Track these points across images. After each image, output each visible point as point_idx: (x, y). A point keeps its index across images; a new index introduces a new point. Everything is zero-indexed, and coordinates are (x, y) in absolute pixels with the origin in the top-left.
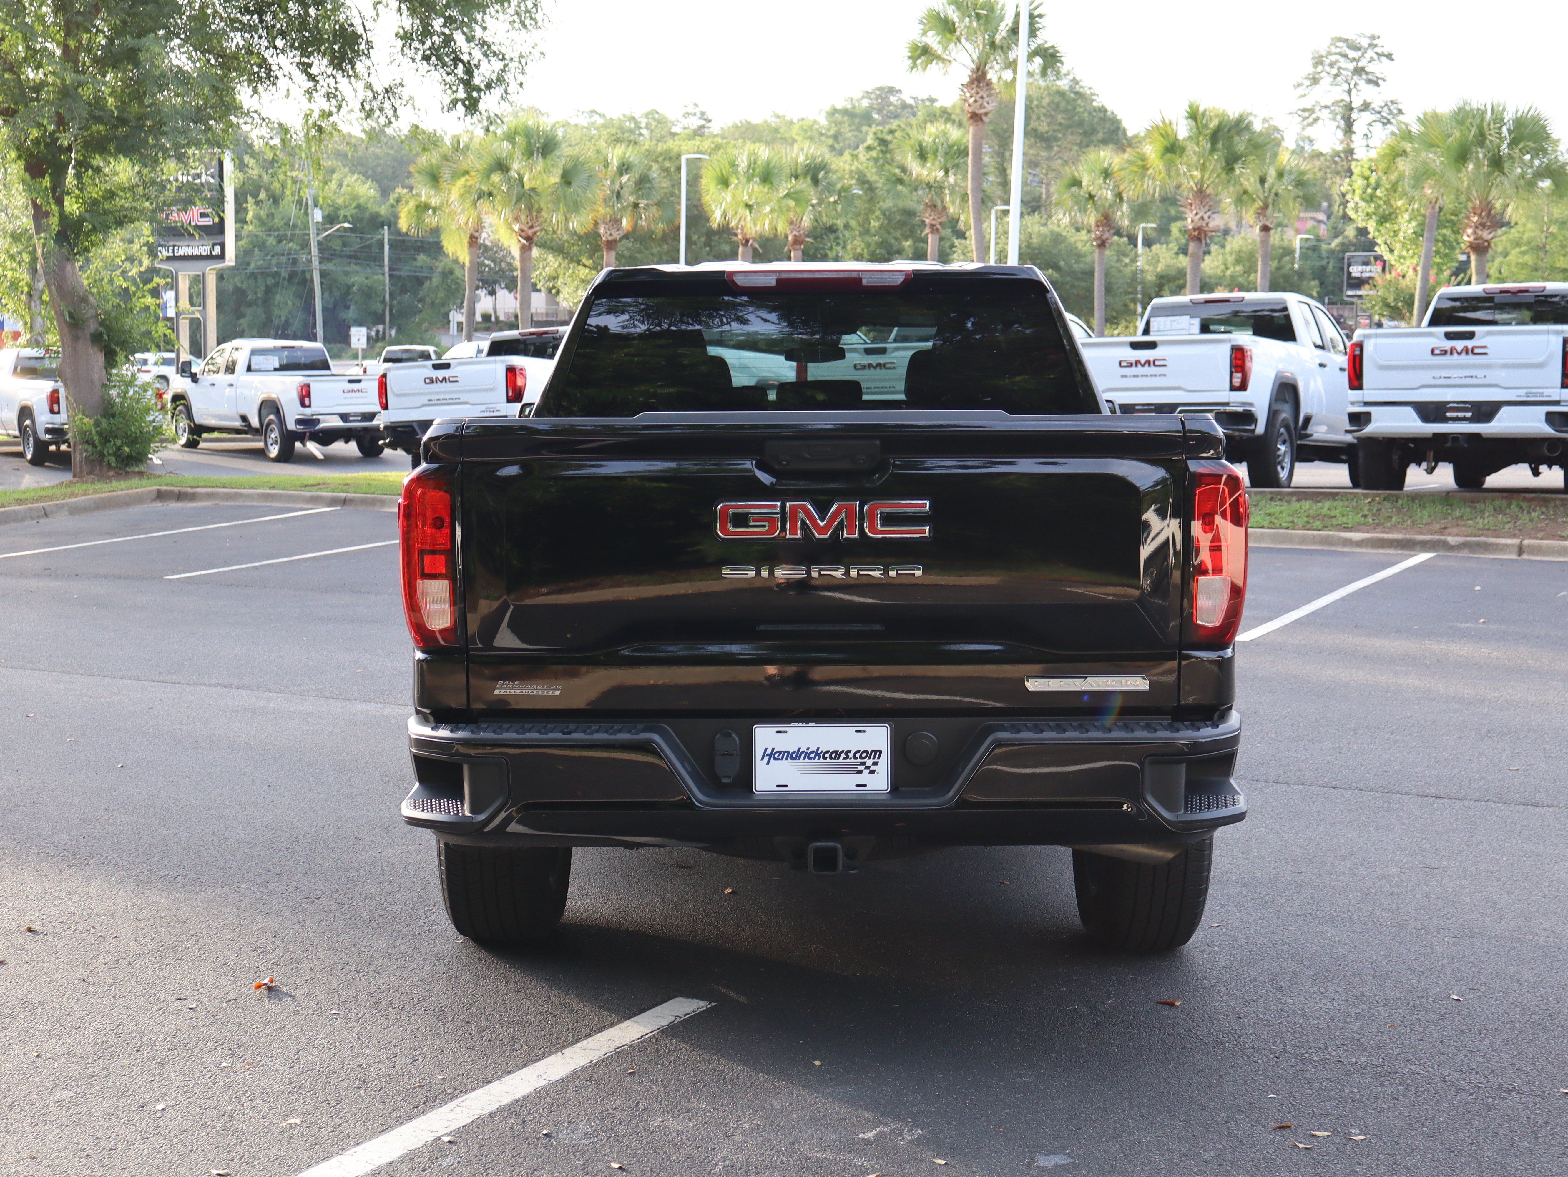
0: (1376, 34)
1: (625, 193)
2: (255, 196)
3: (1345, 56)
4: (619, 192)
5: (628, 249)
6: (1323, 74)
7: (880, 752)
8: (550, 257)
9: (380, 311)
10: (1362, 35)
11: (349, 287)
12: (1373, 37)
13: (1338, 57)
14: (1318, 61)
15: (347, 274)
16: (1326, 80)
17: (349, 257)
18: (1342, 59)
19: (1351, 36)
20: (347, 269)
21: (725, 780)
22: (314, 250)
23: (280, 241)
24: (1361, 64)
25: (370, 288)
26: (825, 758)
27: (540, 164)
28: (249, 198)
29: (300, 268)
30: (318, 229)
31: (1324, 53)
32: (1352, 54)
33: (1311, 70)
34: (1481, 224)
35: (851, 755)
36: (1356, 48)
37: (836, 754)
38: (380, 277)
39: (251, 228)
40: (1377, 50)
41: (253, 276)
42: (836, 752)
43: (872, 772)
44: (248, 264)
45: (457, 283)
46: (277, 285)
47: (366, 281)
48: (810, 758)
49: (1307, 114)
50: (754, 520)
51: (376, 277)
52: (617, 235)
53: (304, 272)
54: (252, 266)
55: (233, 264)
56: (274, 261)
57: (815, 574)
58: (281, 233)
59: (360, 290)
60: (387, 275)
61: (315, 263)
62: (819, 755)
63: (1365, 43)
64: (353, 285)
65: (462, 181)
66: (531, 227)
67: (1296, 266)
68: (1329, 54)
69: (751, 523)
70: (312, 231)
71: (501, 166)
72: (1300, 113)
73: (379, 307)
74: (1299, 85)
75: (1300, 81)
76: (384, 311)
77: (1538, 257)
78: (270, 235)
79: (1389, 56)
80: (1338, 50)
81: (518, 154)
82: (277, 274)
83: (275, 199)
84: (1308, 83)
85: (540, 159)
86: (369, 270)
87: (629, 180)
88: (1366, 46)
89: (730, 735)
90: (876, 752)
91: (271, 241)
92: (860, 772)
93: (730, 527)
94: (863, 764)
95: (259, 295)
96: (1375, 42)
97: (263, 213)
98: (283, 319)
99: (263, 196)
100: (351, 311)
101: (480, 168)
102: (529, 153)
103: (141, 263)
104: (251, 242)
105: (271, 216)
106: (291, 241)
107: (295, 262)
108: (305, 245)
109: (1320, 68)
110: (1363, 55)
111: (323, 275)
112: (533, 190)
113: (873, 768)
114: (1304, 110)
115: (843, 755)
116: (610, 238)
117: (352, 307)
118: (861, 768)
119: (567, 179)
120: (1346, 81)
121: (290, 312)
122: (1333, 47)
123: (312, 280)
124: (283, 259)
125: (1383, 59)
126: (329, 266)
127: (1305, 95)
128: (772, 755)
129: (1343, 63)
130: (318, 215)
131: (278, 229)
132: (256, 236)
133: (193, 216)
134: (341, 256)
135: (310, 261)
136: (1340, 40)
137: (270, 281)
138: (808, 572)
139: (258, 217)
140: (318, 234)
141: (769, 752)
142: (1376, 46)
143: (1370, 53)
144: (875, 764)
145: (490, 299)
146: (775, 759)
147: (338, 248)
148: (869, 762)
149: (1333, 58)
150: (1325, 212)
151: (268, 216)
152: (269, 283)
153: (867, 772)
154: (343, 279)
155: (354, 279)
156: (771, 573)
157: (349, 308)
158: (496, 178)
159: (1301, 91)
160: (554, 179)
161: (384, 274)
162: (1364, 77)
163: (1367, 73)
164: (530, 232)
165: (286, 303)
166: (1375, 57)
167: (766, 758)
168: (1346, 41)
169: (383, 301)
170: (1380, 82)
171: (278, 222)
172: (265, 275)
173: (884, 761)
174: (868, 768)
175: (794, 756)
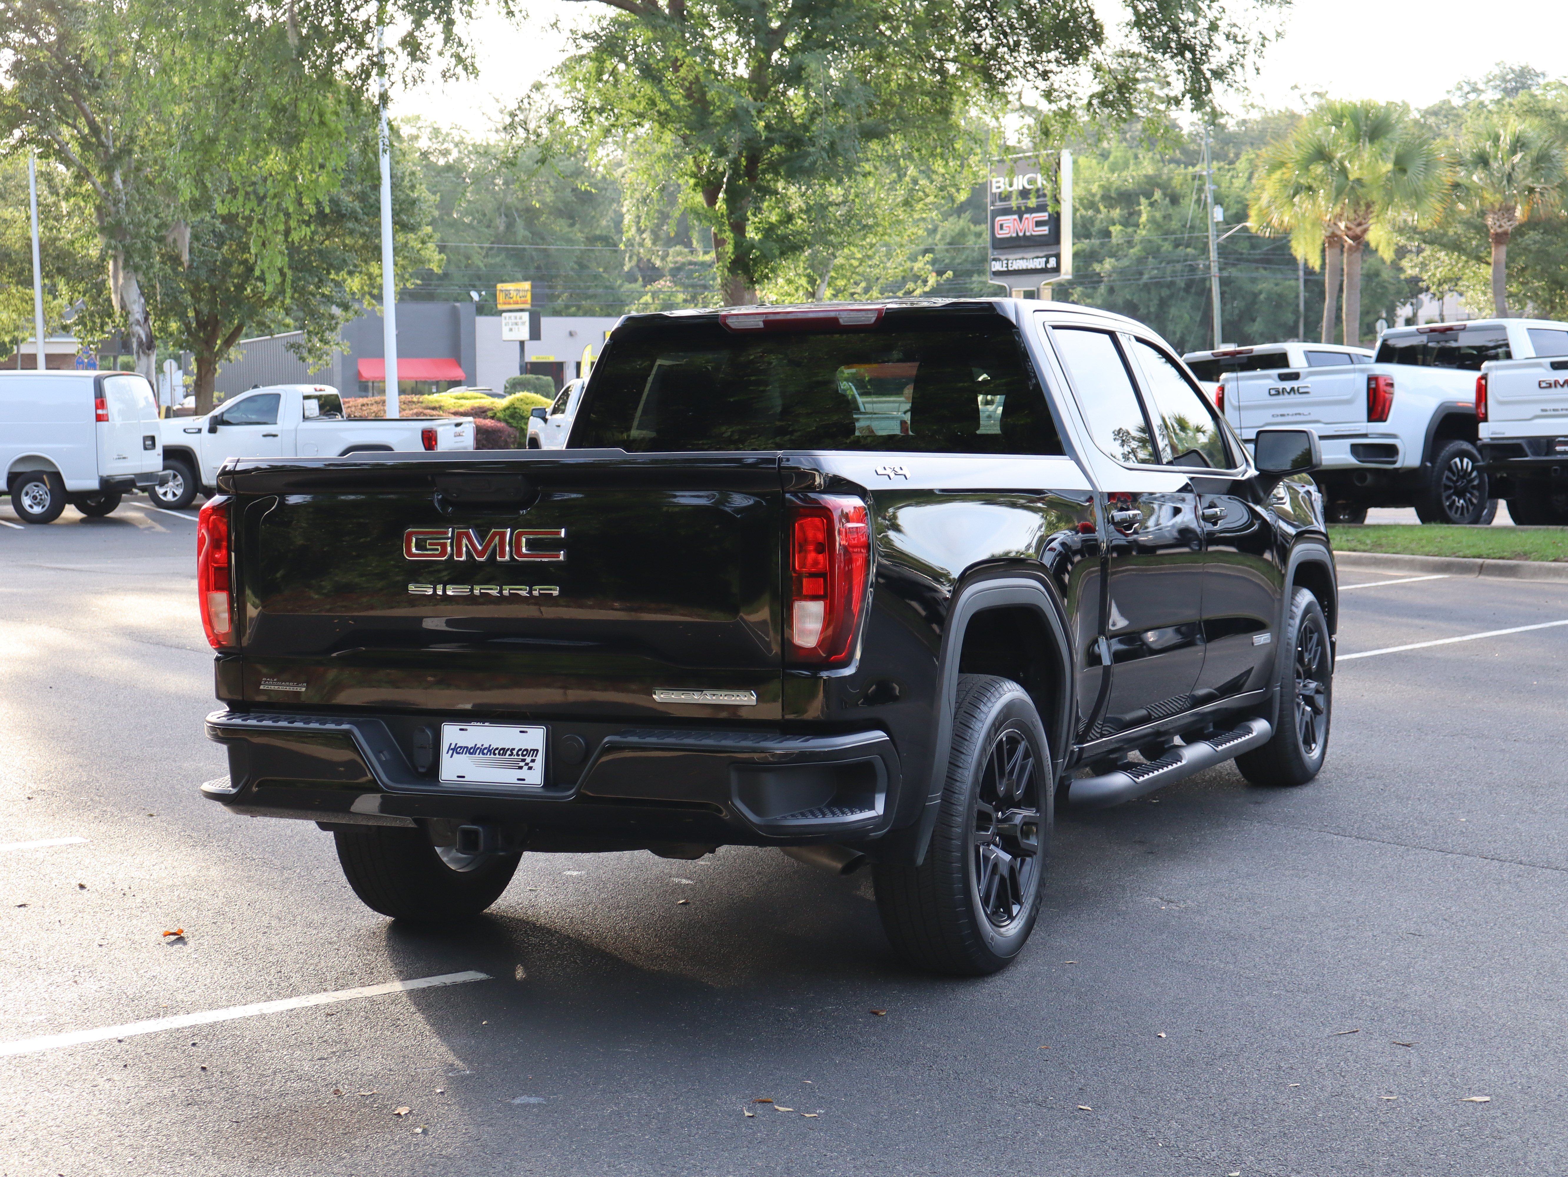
1: (1519, 175)
2: (1149, 195)
4: (1510, 175)
5: (1535, 242)
7: (537, 751)
8: (1442, 255)
9: (1291, 323)
11: (1256, 295)
15: (1253, 280)
17: (1256, 261)
20: (1255, 275)
21: (421, 770)
22: (1213, 255)
23: (1177, 246)
25: (1280, 296)
26: (495, 754)
27: (1368, 151)
28: (1143, 200)
29: (1199, 275)
30: (1218, 231)
35: (515, 752)
37: (504, 751)
38: (1293, 283)
39: (1144, 232)
41: (1147, 287)
42: (503, 749)
43: (530, 768)
44: (1141, 274)
45: (1384, 287)
46: (1171, 296)
47: (1276, 288)
48: (484, 754)
50: (430, 544)
51: (1288, 283)
52: (1508, 227)
53: (1204, 280)
54: (1146, 277)
55: (1069, 277)
56: (1169, 269)
57: (477, 592)
58: (1179, 236)
59: (1268, 299)
60: (1302, 281)
61: (1214, 270)
62: (489, 751)
64: (1260, 292)
65: (1277, 175)
66: (1360, 224)
69: (428, 547)
70: (1212, 232)
71: (1322, 155)
73: (1289, 318)
76: (1296, 323)
78: (1165, 240)
81: (1344, 141)
82: (1172, 284)
83: (1175, 200)
85: (1368, 145)
86: (1279, 276)
87: (1522, 158)
89: (424, 731)
90: (534, 750)
91: (1167, 247)
92: (521, 768)
93: (414, 550)
94: (523, 760)
95: (1152, 309)
97: (1158, 215)
98: (1178, 335)
99: (1157, 195)
100: (1256, 323)
101: (1298, 157)
102: (1356, 137)
103: (925, 282)
104: (1144, 249)
105: (1167, 217)
106: (1187, 246)
107: (1193, 269)
108: (1205, 250)
111: (1224, 282)
112: (1359, 181)
113: (531, 765)
115: (509, 752)
116: (1499, 230)
117: (1258, 319)
118: (522, 764)
119: (1401, 165)
121: (1187, 327)
123: (1210, 290)
124: (1179, 267)
126: (1233, 272)
128: (456, 750)
130: (1218, 214)
131: (1173, 233)
132: (1150, 241)
133: (1029, 226)
134: (1248, 261)
135: (1208, 267)
137: (1165, 292)
138: (472, 590)
139: (1152, 220)
140: (1218, 236)
141: (452, 746)
144: (533, 761)
145: (1436, 304)
146: (458, 753)
147: (1245, 251)
148: (528, 760)
151: (1164, 217)
152: (1163, 294)
153: (526, 768)
154: (1248, 286)
155: (1262, 286)
156: (444, 590)
157: (1254, 320)
158: (1319, 169)
160: (1387, 167)
161: (1297, 279)
164: (1358, 230)
165: (1181, 317)
167: (451, 752)
169: (1296, 312)
171: (1175, 224)
172: (1159, 285)
173: (540, 759)
174: (527, 764)
175: (471, 751)
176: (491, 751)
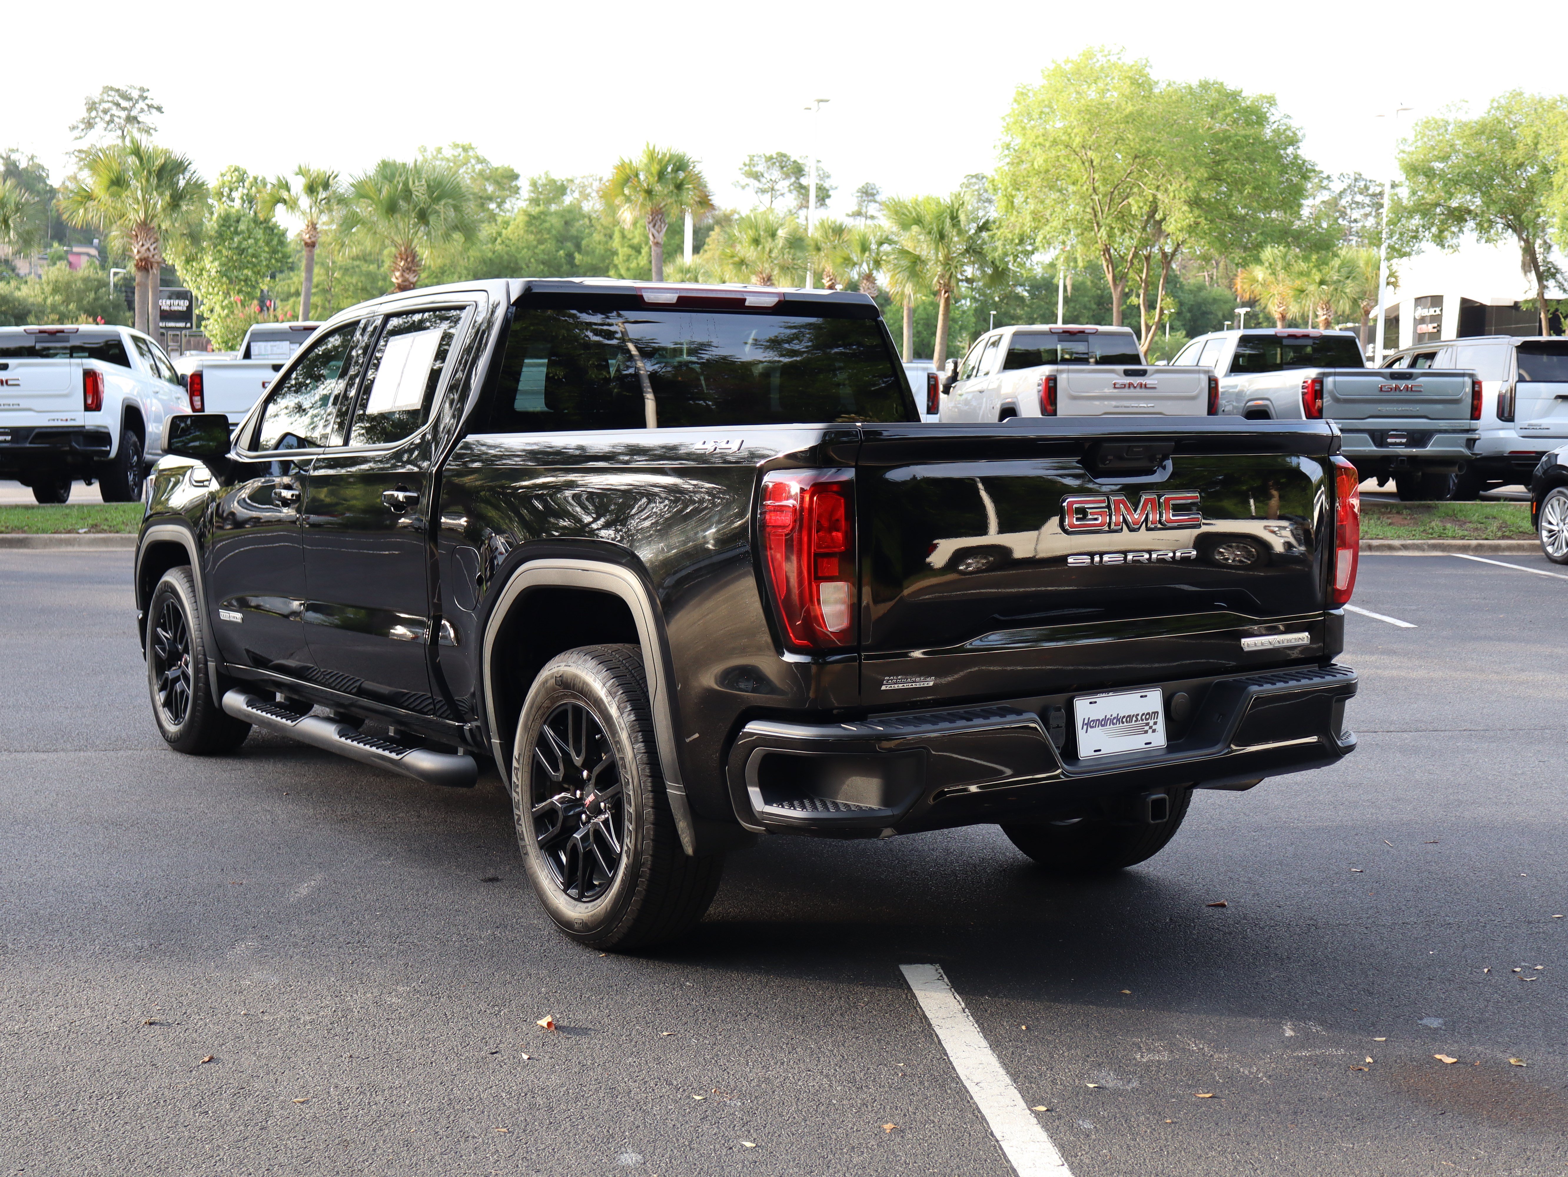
0: (146, 88)
3: (118, 105)
6: (98, 120)
7: (1157, 712)
10: (132, 87)
12: (142, 90)
13: (110, 105)
14: (92, 106)
16: (100, 125)
18: (114, 108)
19: (123, 88)
24: (133, 114)
26: (1123, 723)
31: (97, 100)
32: (124, 104)
33: (85, 115)
34: (407, 269)
35: (1139, 718)
36: (128, 98)
37: (1129, 718)
40: (147, 101)
43: (1154, 731)
48: (1113, 724)
49: (83, 156)
50: (1092, 514)
57: (1129, 559)
63: (135, 94)
67: (111, 297)
68: (102, 101)
69: (1090, 517)
72: (76, 153)
74: (74, 128)
75: (75, 124)
77: (326, 299)
79: (159, 109)
80: (110, 99)
84: (82, 126)
88: (137, 97)
89: (1060, 710)
90: (1155, 713)
92: (1146, 732)
93: (1074, 520)
94: (1147, 724)
96: (145, 95)
109: (94, 114)
110: (134, 105)
113: (1154, 727)
114: (80, 151)
115: (1134, 719)
118: (1147, 728)
120: (120, 128)
122: (105, 96)
125: (154, 111)
127: (81, 138)
128: (1089, 724)
129: (115, 111)
136: (112, 89)
138: (1125, 557)
141: (1086, 721)
142: (146, 98)
143: (141, 105)
144: (1155, 723)
146: (1092, 727)
148: (1151, 723)
149: (106, 106)
150: (96, 248)
153: (1150, 731)
156: (1101, 559)
159: (77, 133)
162: (136, 125)
163: (139, 122)
166: (146, 108)
167: (1085, 727)
168: (118, 91)
170: (151, 131)
173: (1161, 719)
174: (1151, 728)
175: (1102, 723)
176: (1119, 720)
